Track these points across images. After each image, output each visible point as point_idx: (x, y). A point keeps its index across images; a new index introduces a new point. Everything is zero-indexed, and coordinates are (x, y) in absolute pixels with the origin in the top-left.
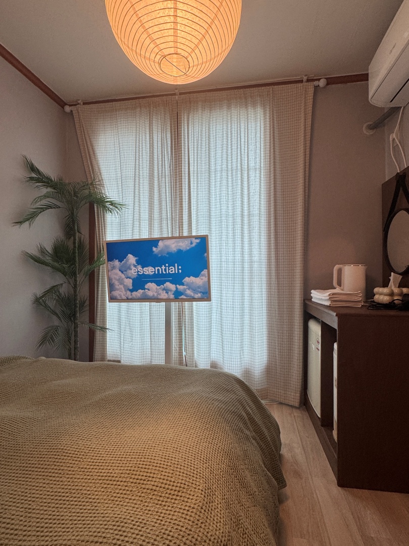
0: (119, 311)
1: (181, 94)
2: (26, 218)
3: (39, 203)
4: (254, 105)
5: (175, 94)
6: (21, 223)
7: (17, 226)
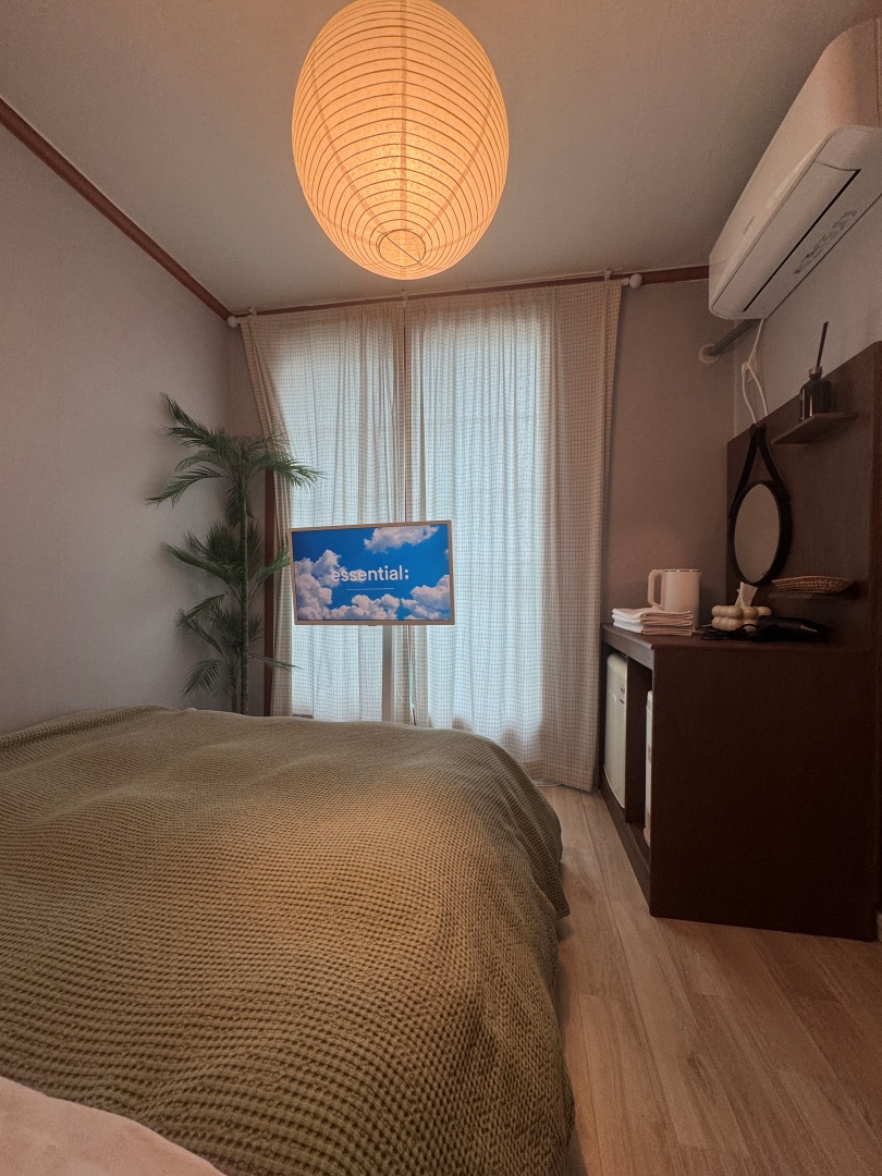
0: (312, 639)
1: (410, 298)
2: (168, 491)
3: (188, 469)
4: (526, 317)
5: (401, 299)
6: (159, 499)
7: (154, 505)
